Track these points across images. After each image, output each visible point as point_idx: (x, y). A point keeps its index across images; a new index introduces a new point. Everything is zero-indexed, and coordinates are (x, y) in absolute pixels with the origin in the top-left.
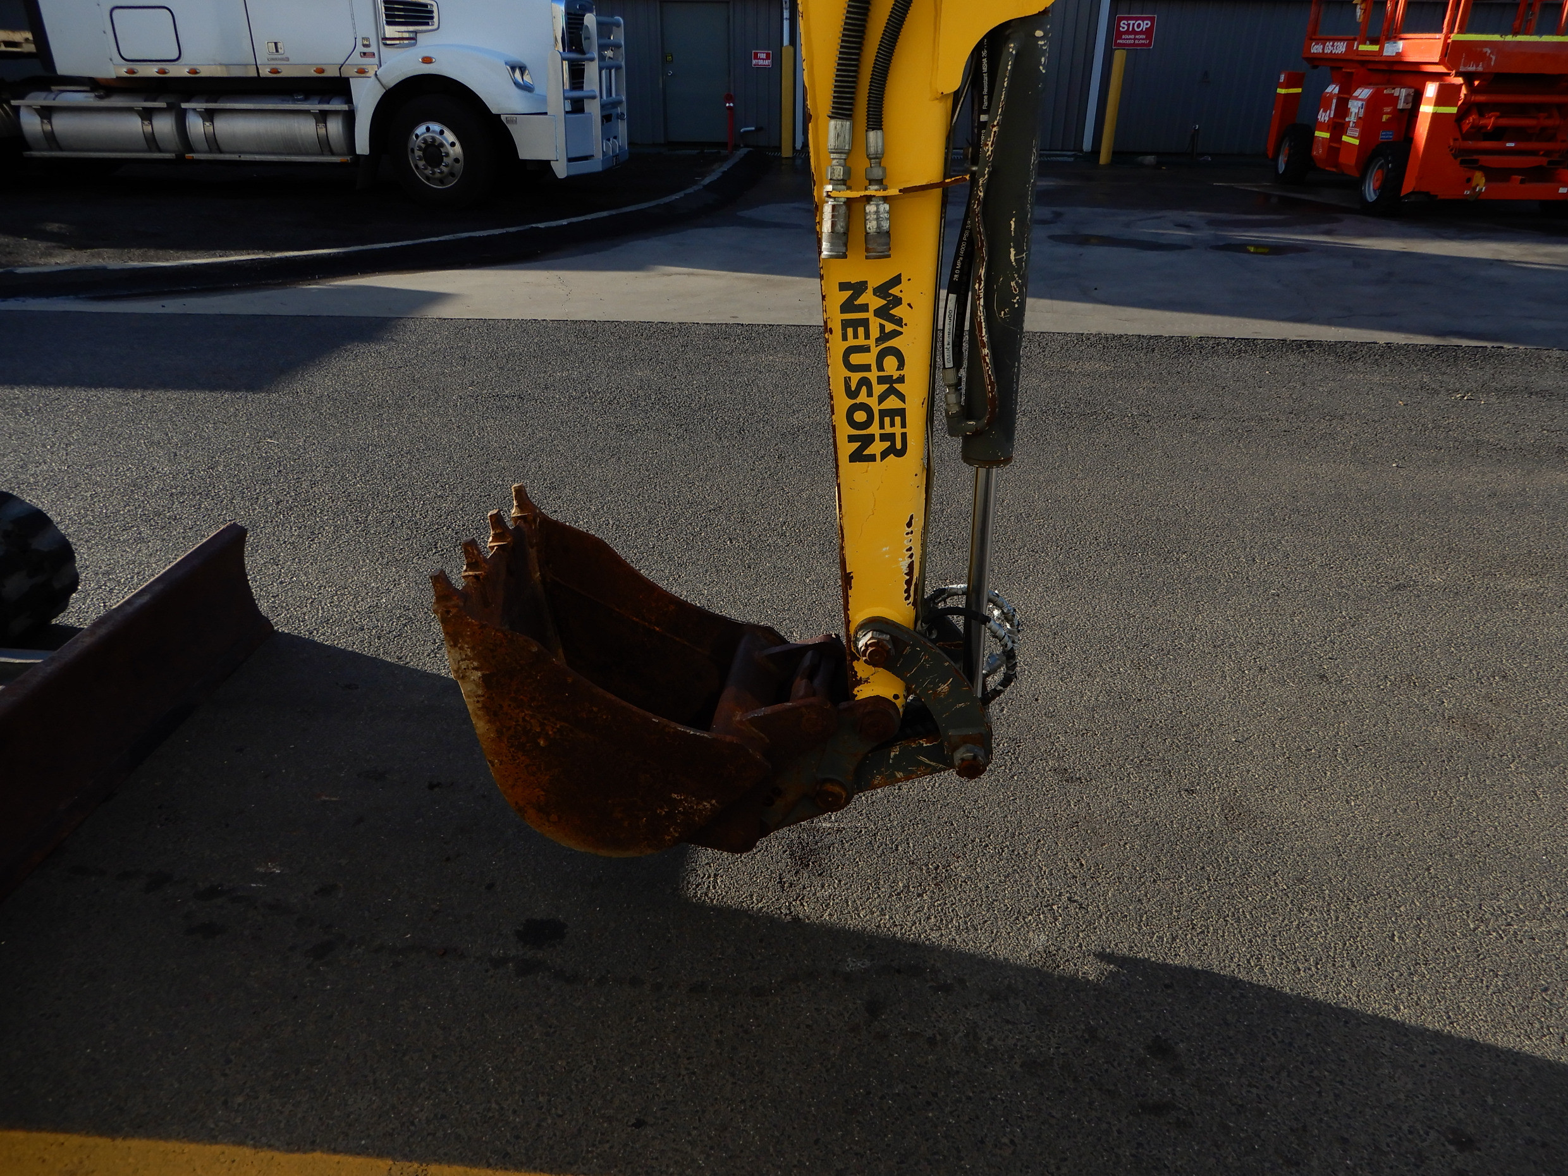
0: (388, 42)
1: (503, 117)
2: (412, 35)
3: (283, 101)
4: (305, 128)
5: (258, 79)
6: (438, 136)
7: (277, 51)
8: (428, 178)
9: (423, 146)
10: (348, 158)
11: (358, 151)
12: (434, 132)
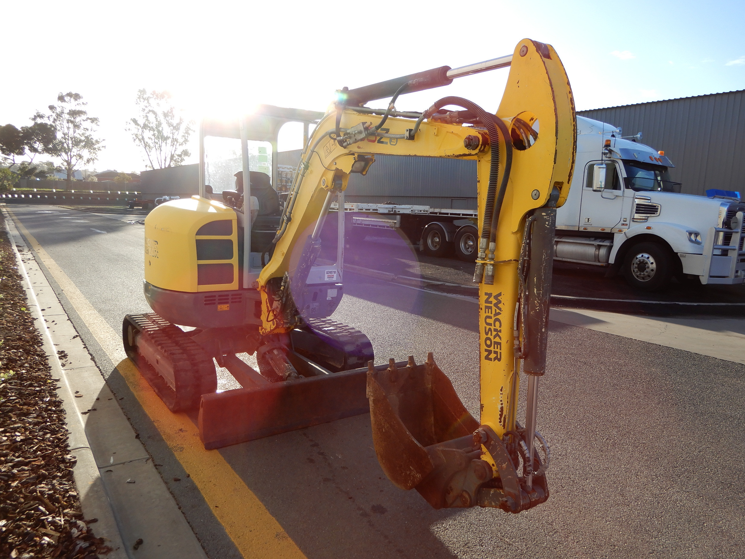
0: (635, 220)
1: (679, 254)
2: (646, 218)
3: (586, 240)
4: (591, 251)
5: (578, 231)
6: (646, 259)
7: (588, 221)
8: (637, 276)
9: (639, 262)
10: (604, 264)
11: (609, 262)
12: (645, 257)
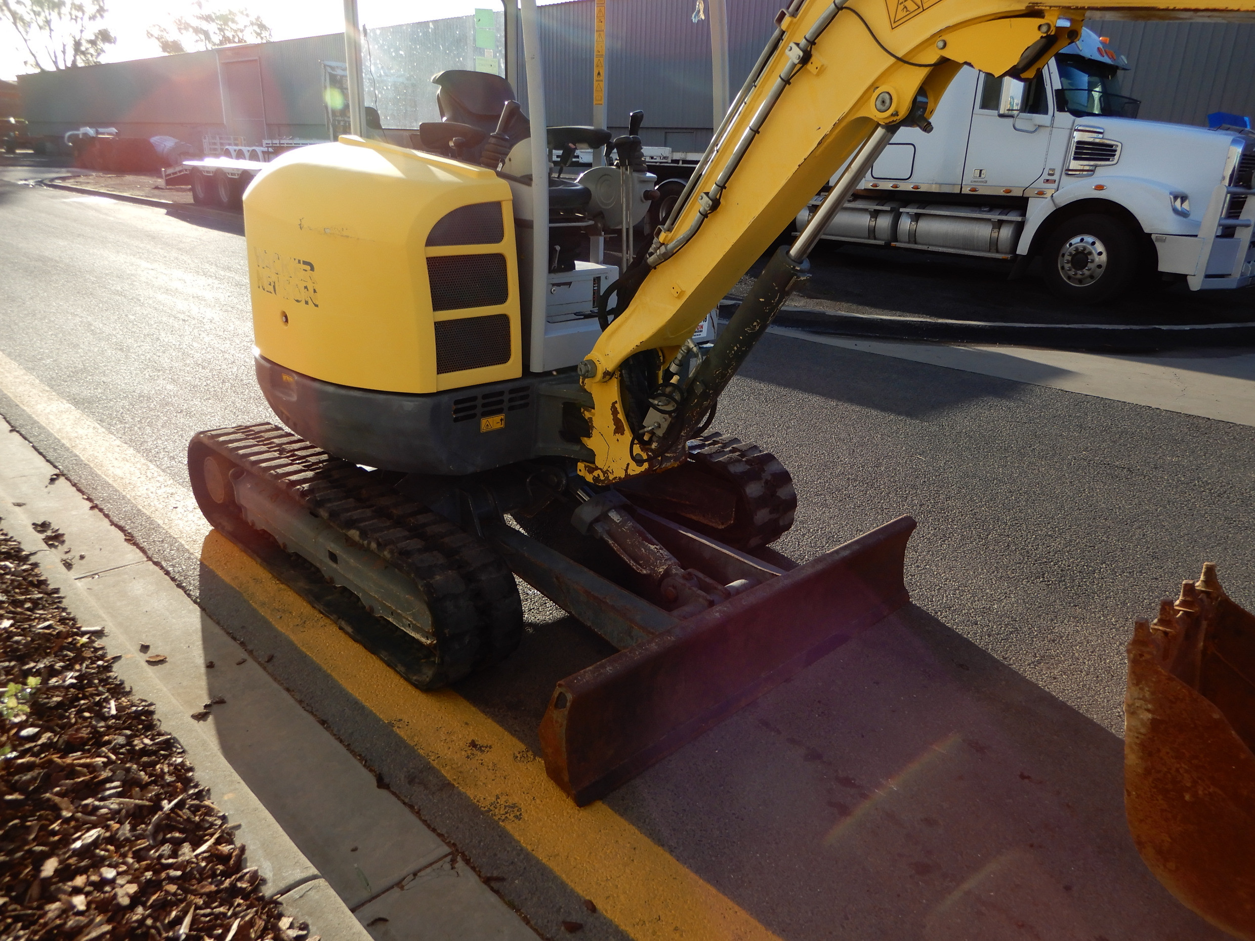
0: (1070, 173)
1: (1153, 237)
2: (1091, 168)
3: (972, 211)
4: (983, 231)
5: (960, 195)
6: (1089, 247)
7: (980, 176)
8: (1069, 278)
9: (1074, 252)
10: (1009, 256)
11: (1018, 252)
12: (1087, 242)
